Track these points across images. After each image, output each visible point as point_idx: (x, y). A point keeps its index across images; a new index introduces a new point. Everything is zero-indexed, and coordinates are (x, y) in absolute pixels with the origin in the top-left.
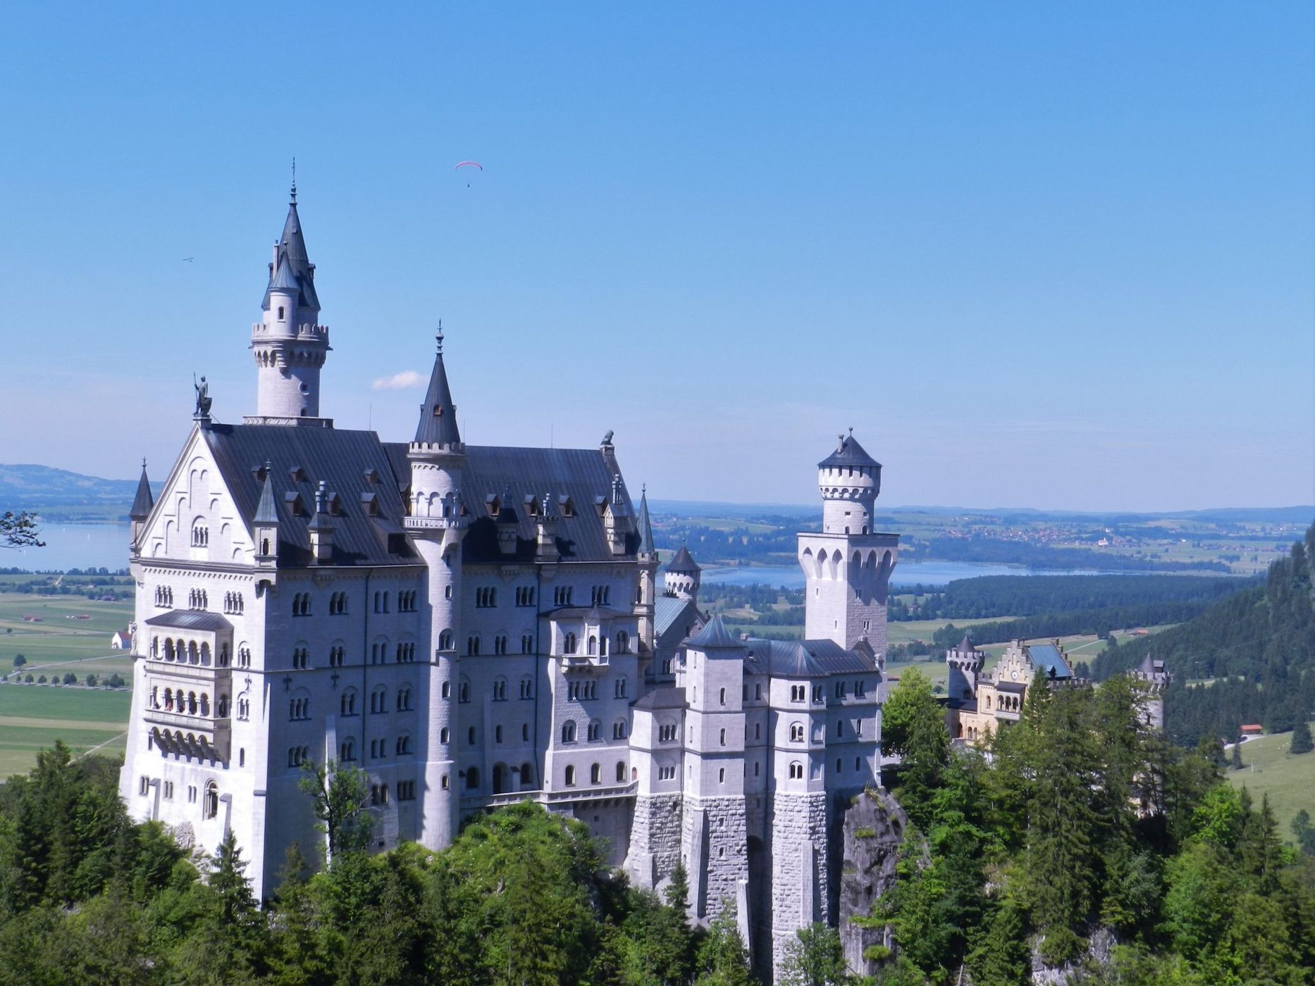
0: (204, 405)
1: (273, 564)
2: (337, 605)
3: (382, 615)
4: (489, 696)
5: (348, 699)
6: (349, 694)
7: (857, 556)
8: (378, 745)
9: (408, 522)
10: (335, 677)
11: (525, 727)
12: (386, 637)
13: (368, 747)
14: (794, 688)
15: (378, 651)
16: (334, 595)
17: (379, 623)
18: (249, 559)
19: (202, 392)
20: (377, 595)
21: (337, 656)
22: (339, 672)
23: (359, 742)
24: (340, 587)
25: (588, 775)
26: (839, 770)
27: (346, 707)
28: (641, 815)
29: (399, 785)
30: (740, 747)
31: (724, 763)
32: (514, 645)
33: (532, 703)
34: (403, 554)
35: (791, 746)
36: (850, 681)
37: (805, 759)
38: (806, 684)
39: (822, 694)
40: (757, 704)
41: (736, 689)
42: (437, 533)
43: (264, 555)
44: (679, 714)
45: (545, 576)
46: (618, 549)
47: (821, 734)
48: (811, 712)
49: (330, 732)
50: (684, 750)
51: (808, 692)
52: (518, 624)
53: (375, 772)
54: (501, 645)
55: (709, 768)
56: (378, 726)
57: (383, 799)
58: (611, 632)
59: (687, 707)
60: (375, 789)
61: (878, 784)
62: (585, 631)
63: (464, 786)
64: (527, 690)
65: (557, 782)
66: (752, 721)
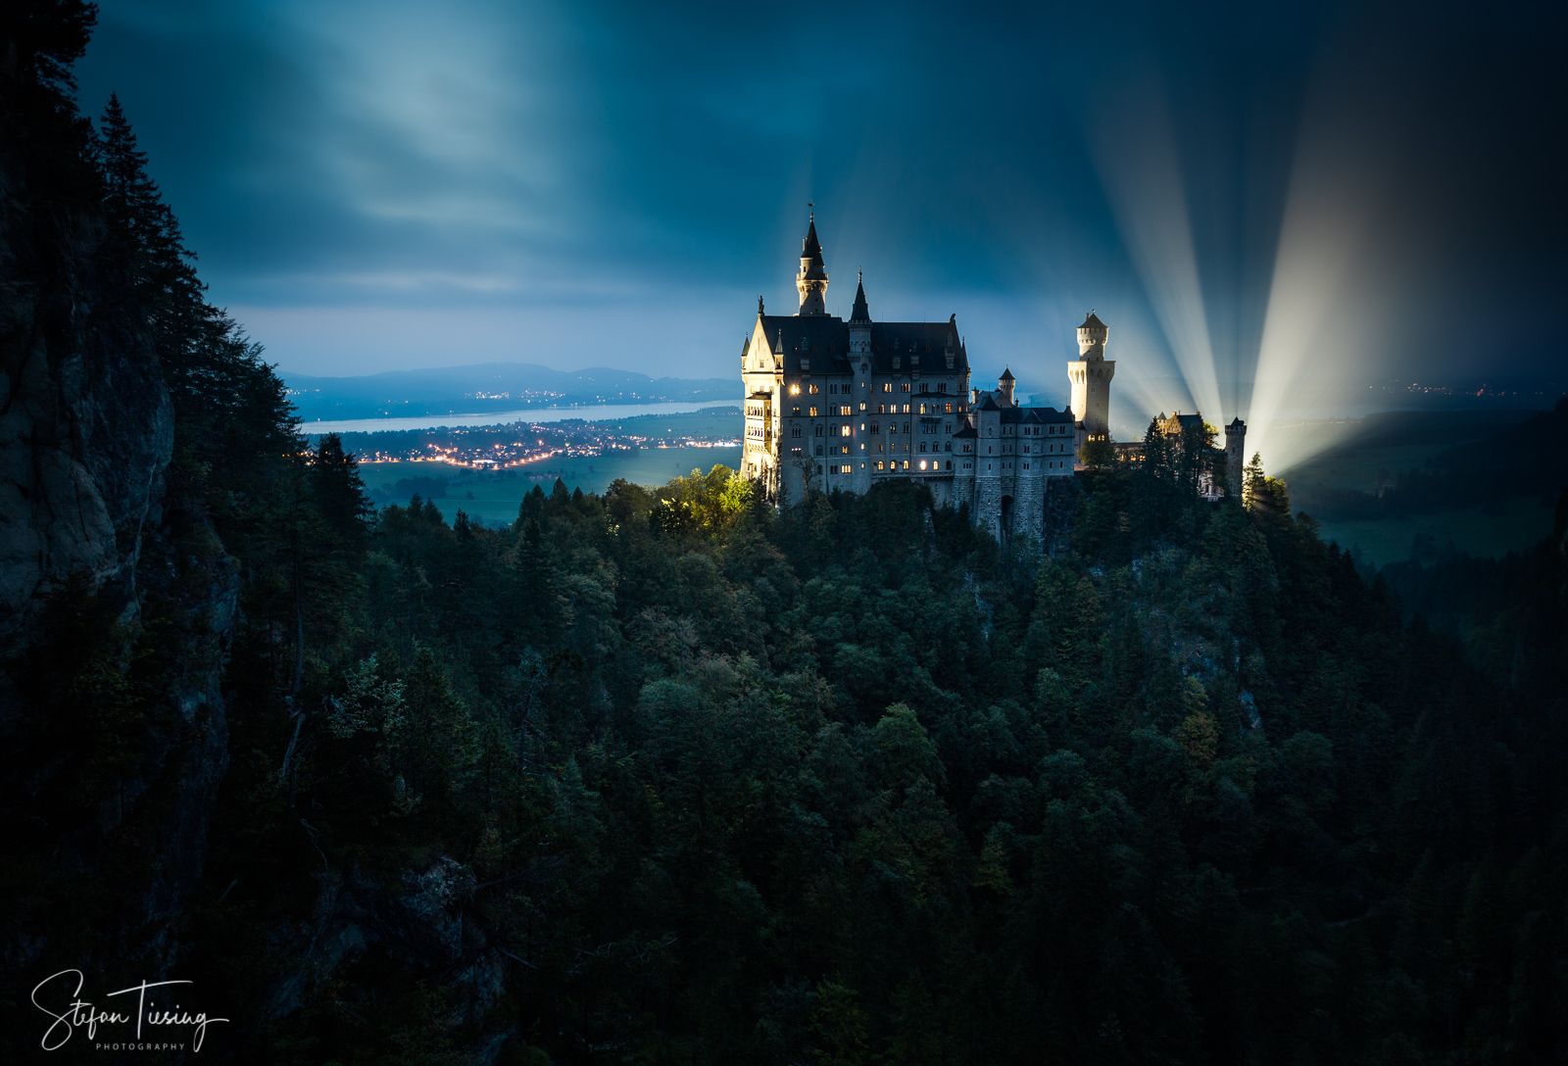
0: (762, 307)
1: (782, 371)
3: (834, 395)
4: (888, 431)
5: (819, 430)
6: (819, 427)
8: (833, 449)
9: (849, 354)
10: (812, 420)
11: (906, 444)
12: (836, 404)
13: (829, 450)
14: (1025, 428)
15: (833, 411)
17: (832, 399)
18: (773, 368)
19: (761, 303)
20: (832, 386)
22: (815, 418)
23: (824, 447)
26: (1051, 467)
27: (818, 432)
28: (956, 484)
30: (999, 455)
31: (991, 461)
32: (900, 409)
33: (909, 434)
34: (849, 372)
35: (1024, 454)
36: (1057, 427)
37: (1030, 461)
38: (1031, 426)
39: (1040, 431)
40: (1010, 436)
41: (996, 428)
42: (858, 359)
43: (778, 367)
44: (973, 440)
45: (914, 378)
46: (950, 366)
47: (1038, 449)
48: (1033, 439)
49: (811, 443)
50: (975, 456)
51: (1032, 430)
52: (902, 399)
53: (832, 460)
54: (894, 409)
55: (983, 464)
56: (833, 442)
57: (836, 473)
58: (943, 403)
59: (976, 437)
60: (832, 467)
61: (1072, 474)
62: (928, 402)
63: (876, 468)
64: (907, 429)
65: (918, 468)
66: (1007, 444)
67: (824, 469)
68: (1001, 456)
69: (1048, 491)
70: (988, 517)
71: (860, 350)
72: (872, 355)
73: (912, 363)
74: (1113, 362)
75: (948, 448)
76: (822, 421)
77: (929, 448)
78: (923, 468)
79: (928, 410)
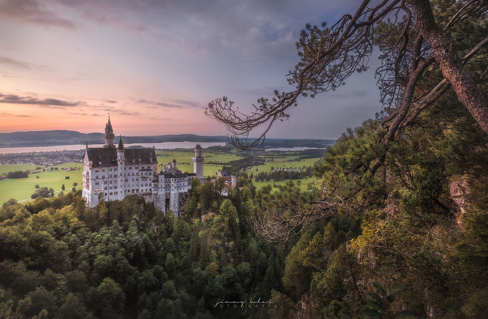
2: (104, 171)
3: (111, 171)
4: (131, 181)
7: (198, 160)
9: (116, 159)
11: (137, 184)
12: (112, 174)
13: (109, 188)
15: (111, 176)
17: (110, 173)
20: (110, 169)
21: (103, 177)
22: (104, 179)
24: (104, 168)
25: (145, 190)
26: (180, 190)
27: (105, 183)
28: (152, 195)
29: (115, 192)
31: (162, 189)
32: (135, 174)
34: (115, 163)
35: (172, 187)
36: (182, 178)
37: (173, 189)
38: (173, 179)
39: (177, 180)
40: (168, 181)
41: (164, 180)
42: (119, 161)
43: (90, 165)
45: (139, 165)
46: (151, 161)
47: (176, 185)
48: (174, 183)
49: (103, 186)
50: (158, 187)
52: (136, 171)
53: (110, 191)
54: (133, 174)
55: (160, 190)
56: (111, 185)
57: (112, 195)
58: (148, 172)
59: (158, 182)
60: (110, 193)
61: (187, 191)
62: (144, 172)
63: (127, 192)
64: (137, 180)
65: (140, 191)
66: (167, 184)
67: (107, 194)
68: (165, 188)
69: (180, 196)
70: (161, 206)
71: (121, 158)
72: (125, 159)
73: (139, 161)
76: (107, 180)
77: (144, 185)
78: (142, 191)
79: (144, 175)
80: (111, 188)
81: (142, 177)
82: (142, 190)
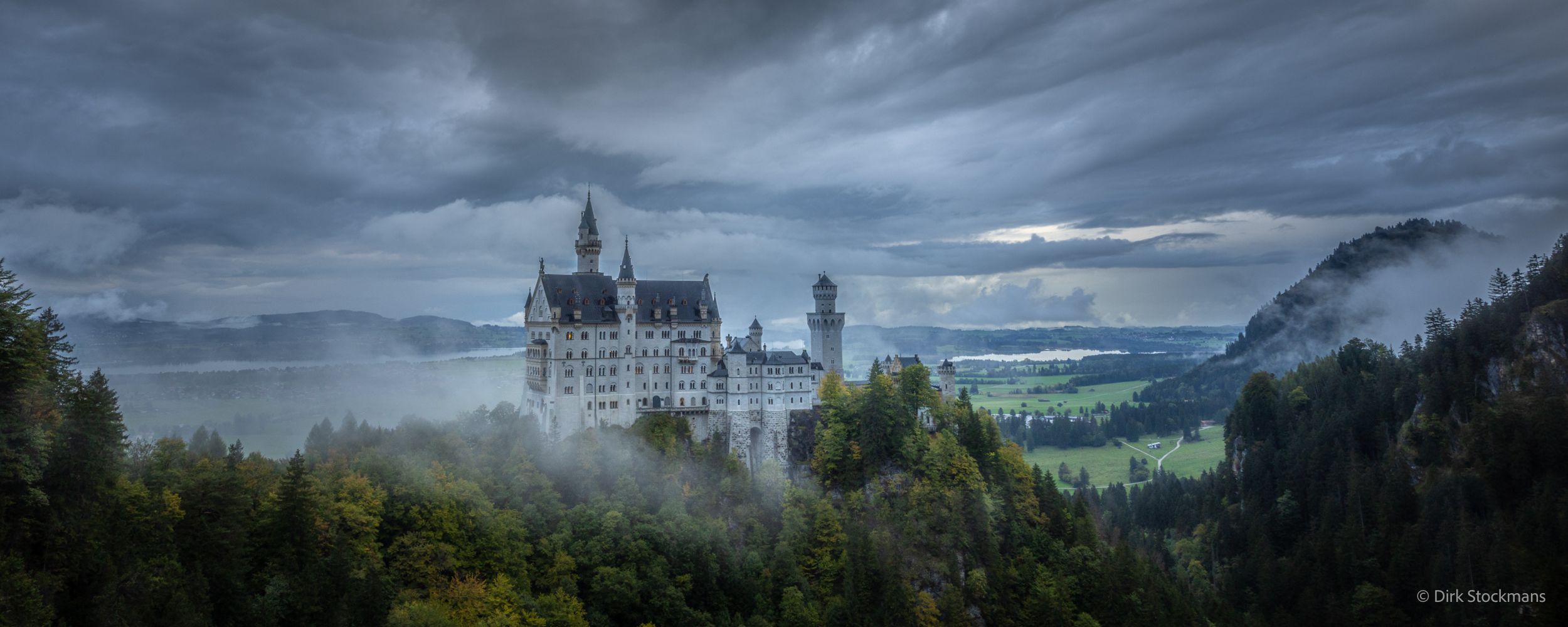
0: (542, 266)
1: (557, 321)
2: (585, 336)
3: (603, 340)
4: (651, 372)
5: (589, 370)
6: (590, 368)
7: (826, 321)
8: (602, 388)
9: (616, 307)
10: (583, 362)
11: (667, 383)
12: (604, 348)
13: (598, 388)
14: (769, 369)
15: (602, 355)
16: (583, 333)
17: (602, 343)
18: (550, 320)
19: (542, 263)
20: (601, 333)
21: (584, 355)
22: (586, 361)
23: (594, 386)
24: (586, 329)
25: (690, 402)
26: (792, 402)
27: (589, 372)
28: (710, 416)
29: (611, 403)
30: (746, 392)
31: (740, 397)
32: (661, 353)
33: (669, 374)
34: (612, 318)
35: (768, 391)
36: (796, 367)
37: (774, 397)
38: (774, 368)
39: (781, 371)
40: (756, 375)
41: (745, 370)
42: (624, 310)
43: (554, 318)
44: (724, 379)
45: (673, 326)
46: (704, 316)
47: (780, 387)
48: (775, 378)
49: (582, 382)
50: (727, 393)
51: (774, 370)
52: (663, 344)
53: (601, 397)
54: (656, 352)
55: (732, 400)
56: (602, 381)
57: (604, 408)
58: (698, 347)
59: (727, 376)
60: (600, 403)
61: (811, 408)
62: (685, 347)
63: (640, 404)
64: (667, 370)
65: (677, 404)
66: (754, 382)
67: (593, 405)
68: (749, 393)
69: (792, 424)
70: (739, 445)
71: (626, 303)
72: (637, 307)
73: (672, 314)
74: (843, 314)
75: (703, 386)
76: (592, 363)
77: (687, 386)
78: (682, 404)
79: (686, 354)
80: (602, 389)
81: (681, 362)
82: (682, 400)
